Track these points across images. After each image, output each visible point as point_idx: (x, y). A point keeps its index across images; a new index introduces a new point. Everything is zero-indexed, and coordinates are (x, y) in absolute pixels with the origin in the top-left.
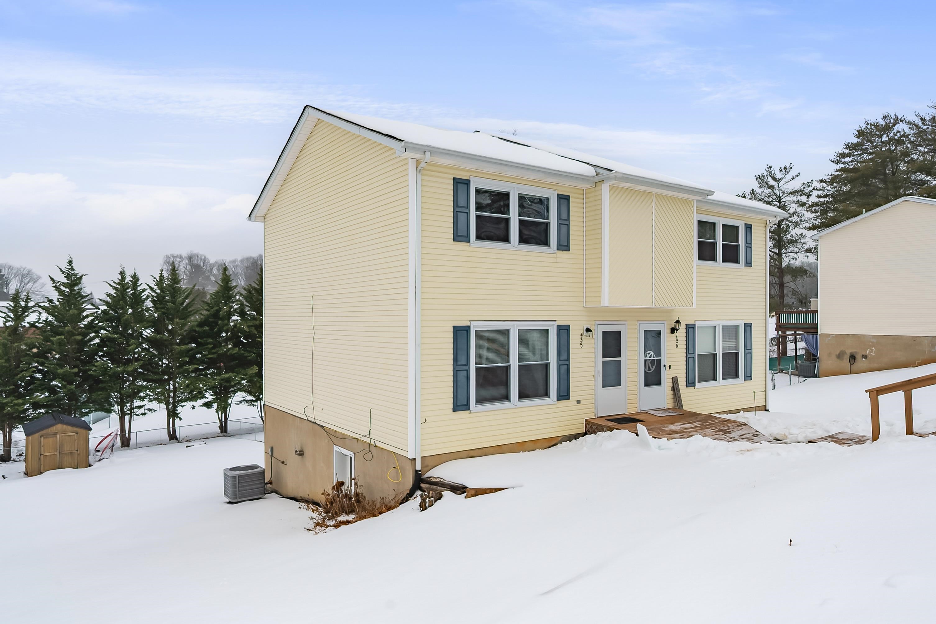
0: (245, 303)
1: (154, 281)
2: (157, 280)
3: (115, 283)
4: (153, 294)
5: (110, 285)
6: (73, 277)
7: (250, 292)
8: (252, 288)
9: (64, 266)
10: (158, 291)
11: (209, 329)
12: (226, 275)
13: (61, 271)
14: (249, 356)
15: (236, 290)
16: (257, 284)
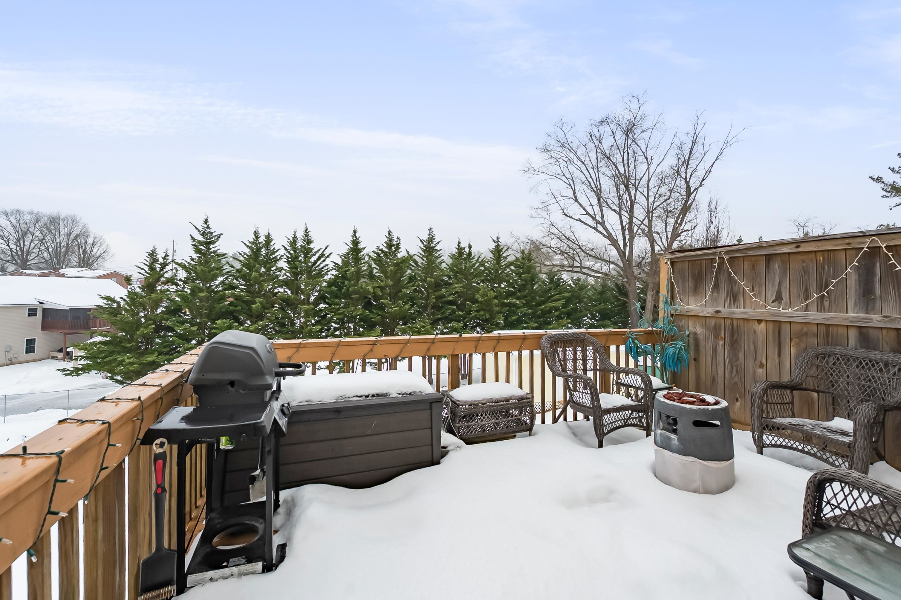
0: (374, 265)
1: (288, 242)
2: (291, 241)
3: (250, 242)
4: (288, 254)
5: (245, 244)
6: (209, 235)
7: (379, 255)
8: (380, 250)
9: (200, 225)
10: (292, 252)
11: (338, 290)
12: (356, 237)
13: (196, 228)
14: (373, 318)
15: (364, 252)
16: (386, 247)
